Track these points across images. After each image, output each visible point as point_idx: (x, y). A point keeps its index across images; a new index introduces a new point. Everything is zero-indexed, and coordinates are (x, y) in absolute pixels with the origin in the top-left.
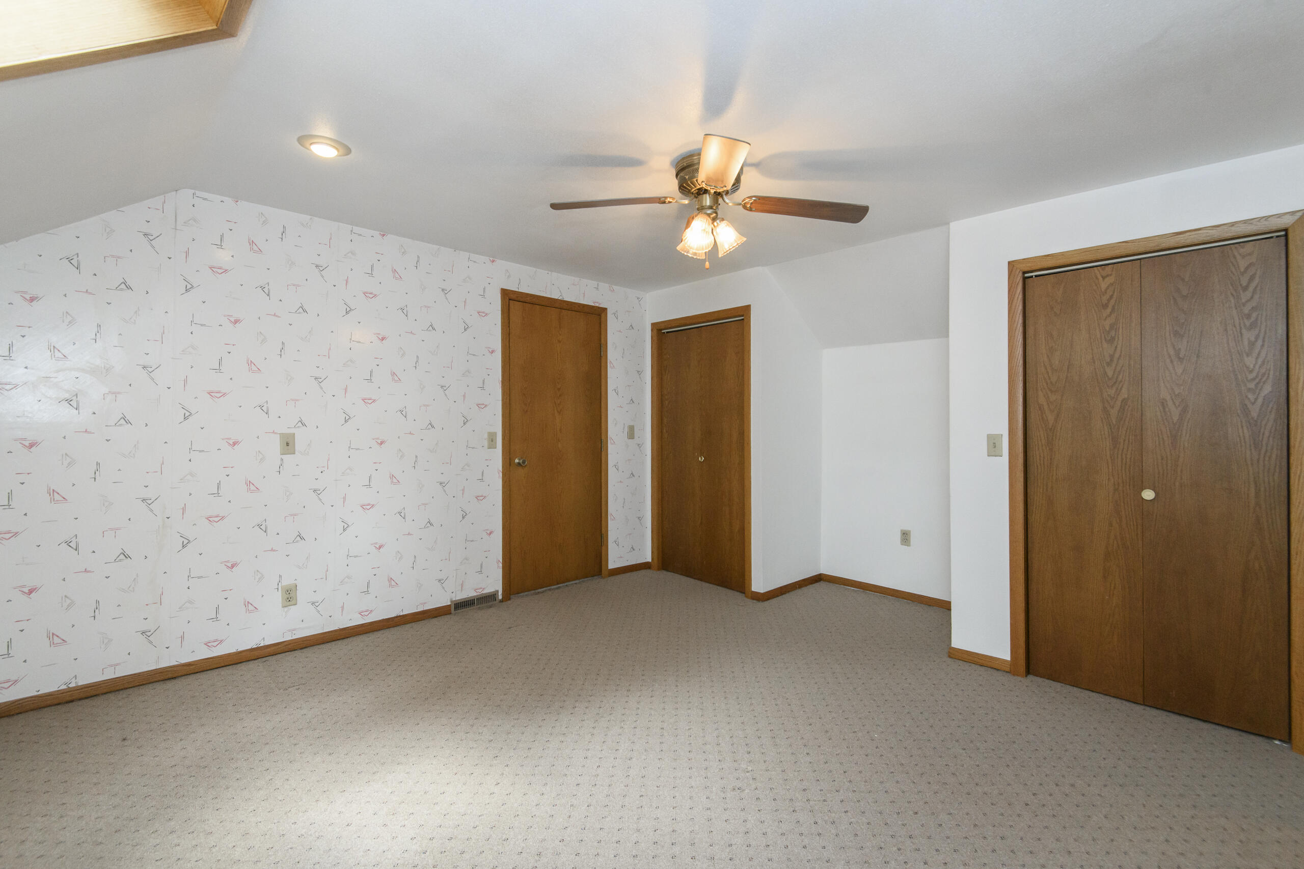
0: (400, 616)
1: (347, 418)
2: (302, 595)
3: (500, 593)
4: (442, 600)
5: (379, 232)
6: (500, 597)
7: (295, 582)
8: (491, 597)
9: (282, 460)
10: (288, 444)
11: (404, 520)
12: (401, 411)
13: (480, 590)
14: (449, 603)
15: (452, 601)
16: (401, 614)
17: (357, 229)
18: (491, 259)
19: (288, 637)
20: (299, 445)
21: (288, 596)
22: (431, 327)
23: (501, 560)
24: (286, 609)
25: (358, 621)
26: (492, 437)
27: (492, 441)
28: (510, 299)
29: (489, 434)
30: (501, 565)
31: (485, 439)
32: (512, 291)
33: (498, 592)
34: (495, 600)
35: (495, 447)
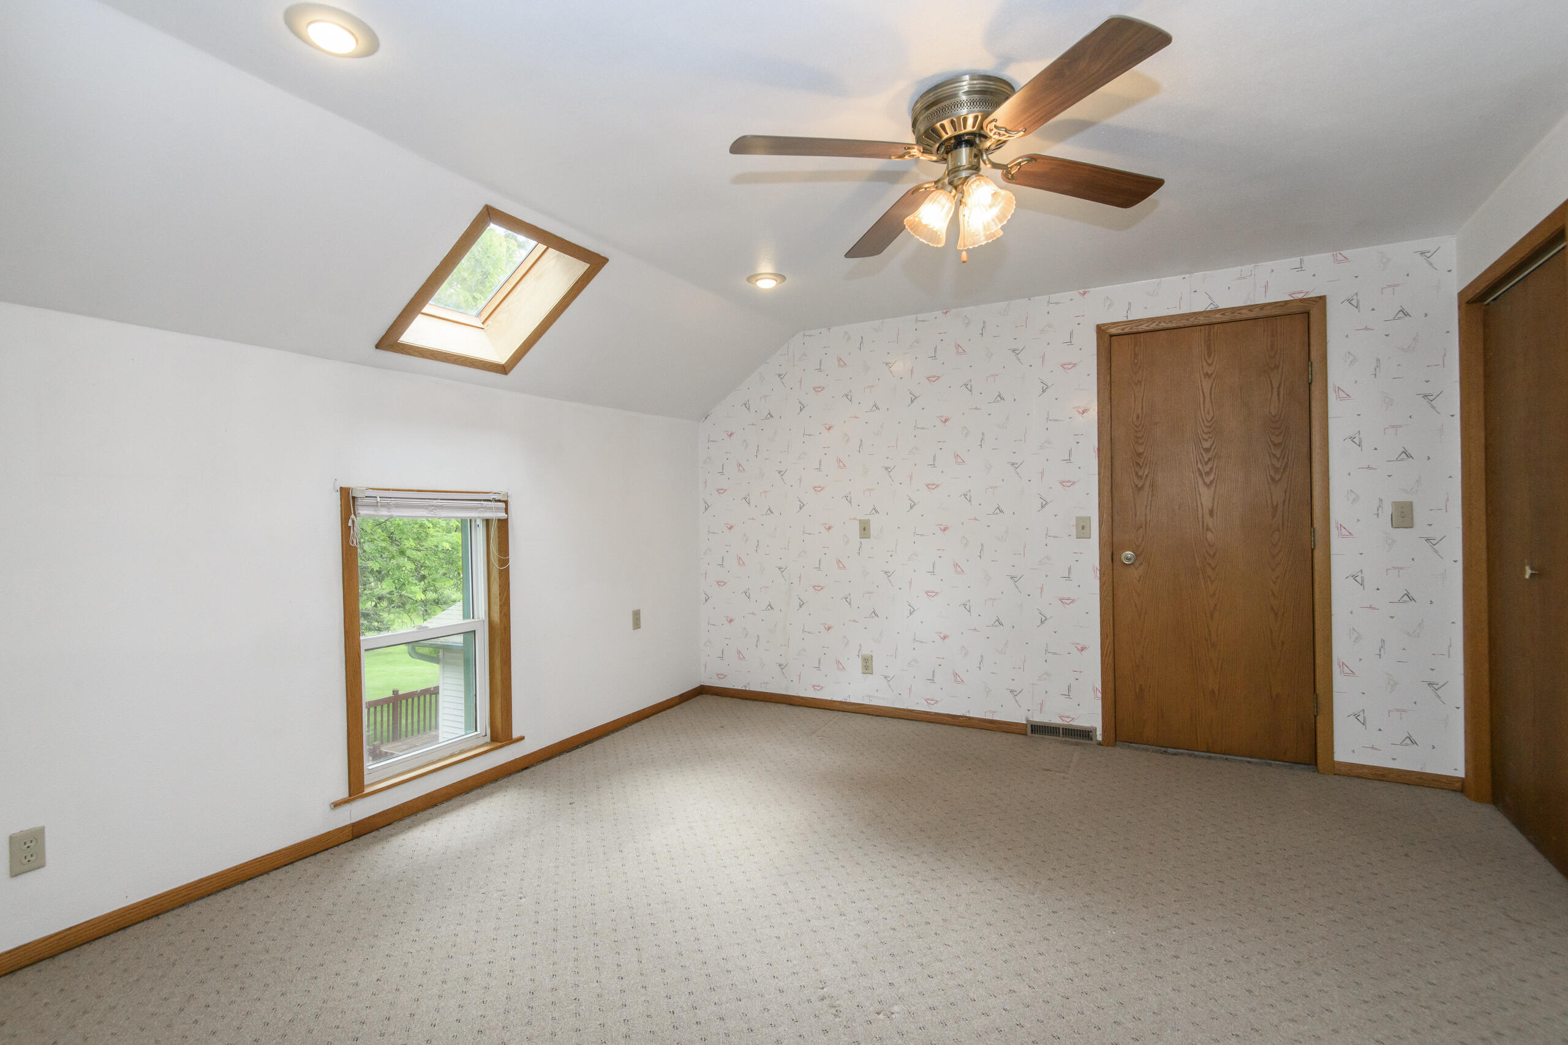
0: (965, 717)
1: (913, 504)
2: (876, 665)
3: (1099, 732)
4: (1016, 715)
5: (941, 312)
6: (1099, 738)
7: (872, 653)
8: (1085, 734)
9: (861, 543)
10: (865, 529)
11: (969, 613)
12: (965, 495)
13: (1068, 720)
14: (1025, 722)
15: (1028, 721)
16: (968, 715)
17: (921, 317)
18: (1081, 291)
19: (866, 702)
20: (874, 529)
21: (865, 664)
22: (999, 397)
23: (1100, 688)
24: (865, 675)
25: (922, 707)
26: (1084, 524)
27: (1082, 528)
28: (1111, 336)
29: (1078, 519)
30: (1100, 695)
31: (1073, 526)
32: (1114, 323)
33: (1095, 729)
34: (1091, 739)
35: (1088, 537)
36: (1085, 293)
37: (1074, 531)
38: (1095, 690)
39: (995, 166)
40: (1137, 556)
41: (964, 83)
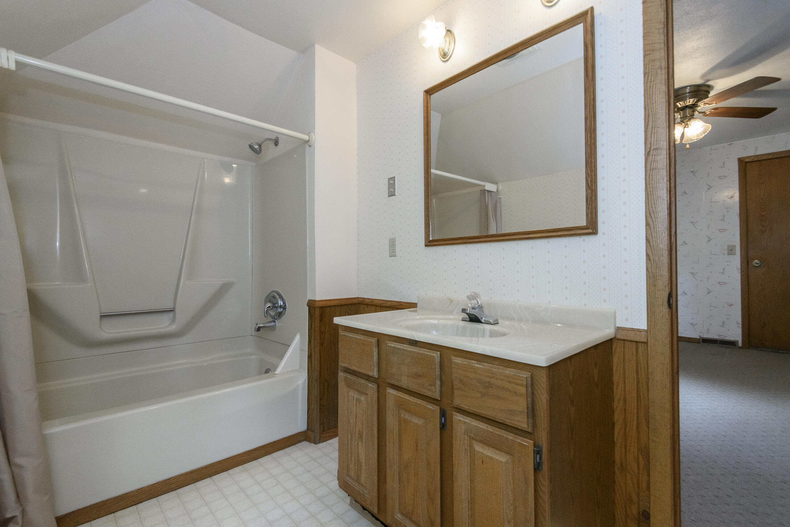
3: (740, 342)
4: (694, 334)
6: (740, 345)
8: (732, 344)
13: (722, 337)
14: (699, 338)
18: (729, 143)
22: (684, 193)
23: (740, 322)
26: (732, 248)
27: (731, 251)
28: (746, 163)
29: (728, 246)
30: (740, 326)
31: (725, 249)
32: (748, 157)
33: (738, 341)
34: (736, 346)
35: (734, 254)
36: (731, 144)
37: (726, 252)
38: (738, 323)
39: (700, 113)
40: (761, 262)
41: (687, 90)
